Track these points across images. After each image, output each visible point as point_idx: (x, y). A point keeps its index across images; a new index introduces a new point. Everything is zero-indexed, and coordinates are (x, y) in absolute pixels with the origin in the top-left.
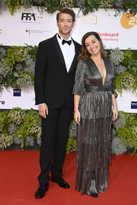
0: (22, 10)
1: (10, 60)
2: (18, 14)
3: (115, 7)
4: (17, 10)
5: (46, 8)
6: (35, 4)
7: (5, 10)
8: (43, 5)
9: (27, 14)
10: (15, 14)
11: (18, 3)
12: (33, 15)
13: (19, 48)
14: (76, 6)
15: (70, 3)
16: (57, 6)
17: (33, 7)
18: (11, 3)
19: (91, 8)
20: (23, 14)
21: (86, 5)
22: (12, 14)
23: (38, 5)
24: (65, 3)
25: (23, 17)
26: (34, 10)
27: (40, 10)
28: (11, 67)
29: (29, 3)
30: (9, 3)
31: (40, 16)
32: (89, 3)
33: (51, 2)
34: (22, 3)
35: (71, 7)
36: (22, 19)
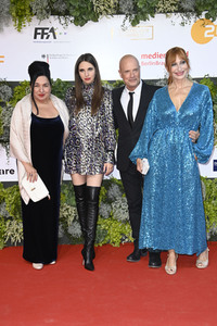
0: (35, 23)
2: (29, 30)
3: (181, 10)
4: (27, 24)
5: (72, 18)
6: (55, 13)
7: (7, 25)
8: (67, 13)
9: (43, 29)
10: (23, 30)
11: (27, 12)
12: (52, 30)
14: (119, 13)
15: (110, 7)
16: (90, 13)
17: (52, 18)
18: (17, 13)
19: (142, 13)
20: (36, 29)
21: (136, 9)
22: (19, 31)
23: (59, 14)
24: (102, 8)
25: (36, 34)
26: (53, 22)
27: (63, 22)
29: (44, 12)
30: (14, 14)
31: (63, 31)
32: (140, 6)
33: (80, 7)
34: (34, 12)
35: (112, 15)
36: (35, 38)
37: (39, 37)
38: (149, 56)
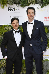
0: (8, 6)
1: (2, 32)
2: (6, 8)
4: (6, 6)
5: (21, 5)
6: (15, 3)
8: (19, 3)
9: (11, 8)
10: (4, 8)
11: (6, 2)
12: (14, 8)
13: (6, 26)
14: (37, 3)
15: (33, 2)
16: (27, 3)
17: (14, 5)
18: (2, 3)
19: (44, 4)
20: (9, 8)
21: (42, 2)
22: (3, 8)
23: (16, 3)
24: (31, 2)
25: (9, 9)
26: (15, 6)
27: (18, 6)
28: (2, 36)
29: (12, 2)
30: (1, 3)
31: (18, 9)
32: (44, 1)
33: (24, 2)
34: (8, 3)
35: (34, 4)
36: (8, 11)
37: (9, 10)
38: (46, 18)
